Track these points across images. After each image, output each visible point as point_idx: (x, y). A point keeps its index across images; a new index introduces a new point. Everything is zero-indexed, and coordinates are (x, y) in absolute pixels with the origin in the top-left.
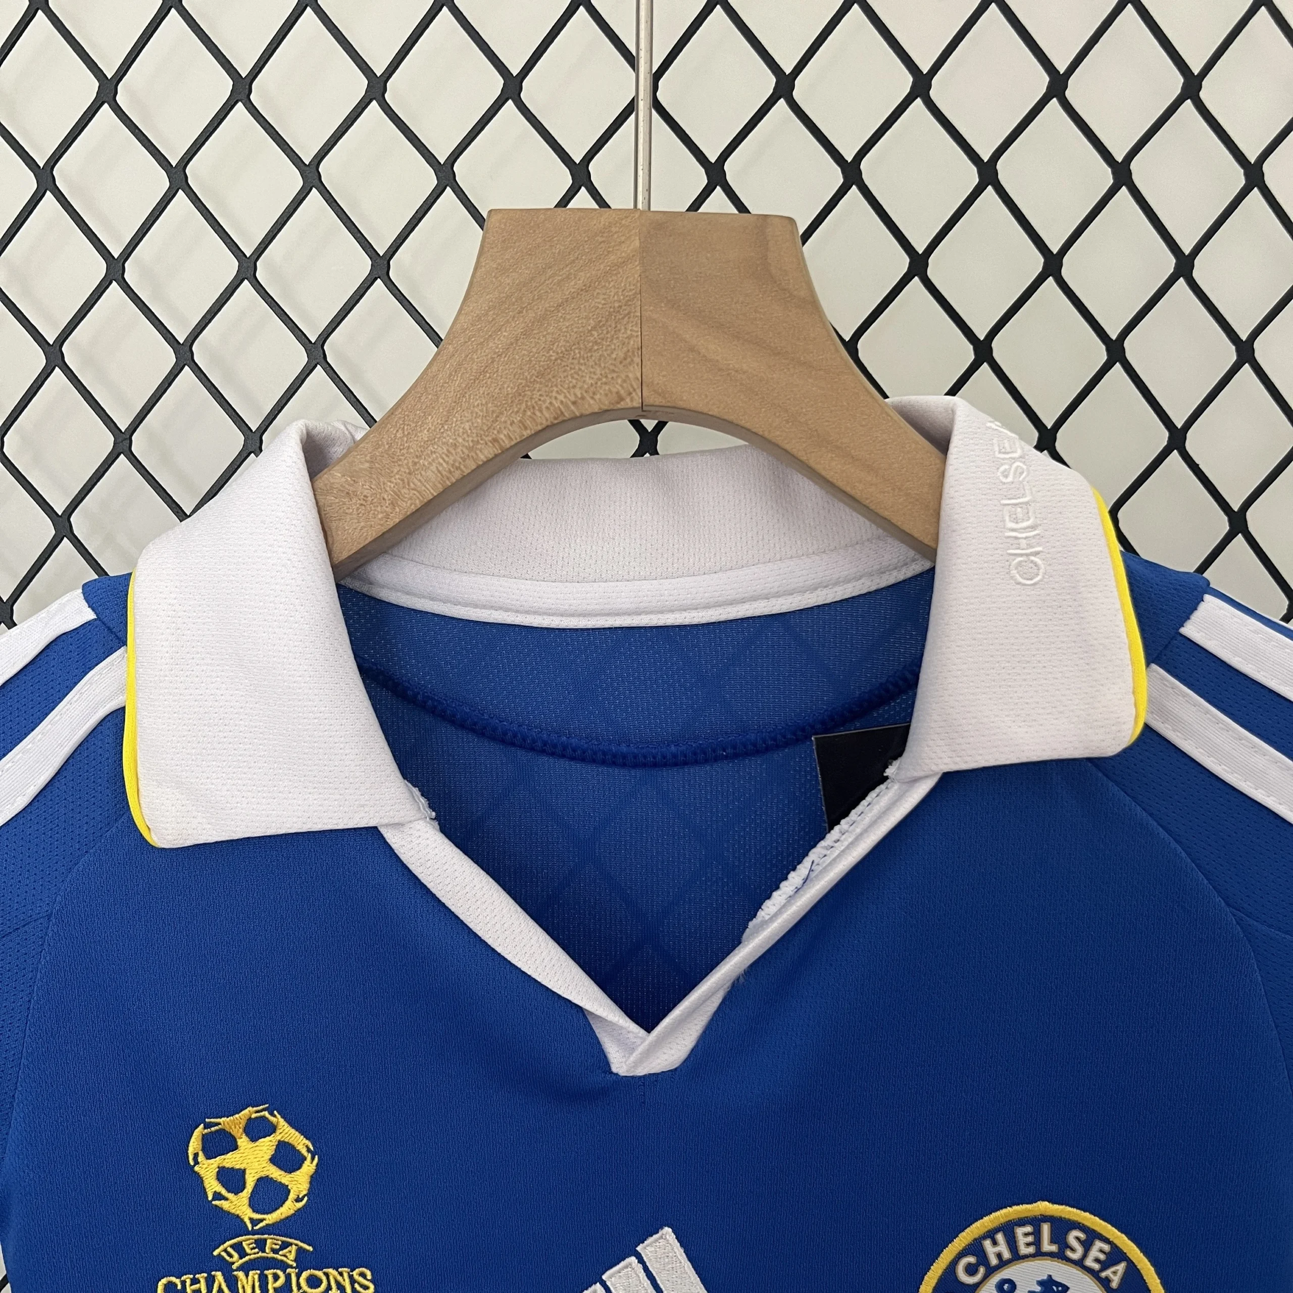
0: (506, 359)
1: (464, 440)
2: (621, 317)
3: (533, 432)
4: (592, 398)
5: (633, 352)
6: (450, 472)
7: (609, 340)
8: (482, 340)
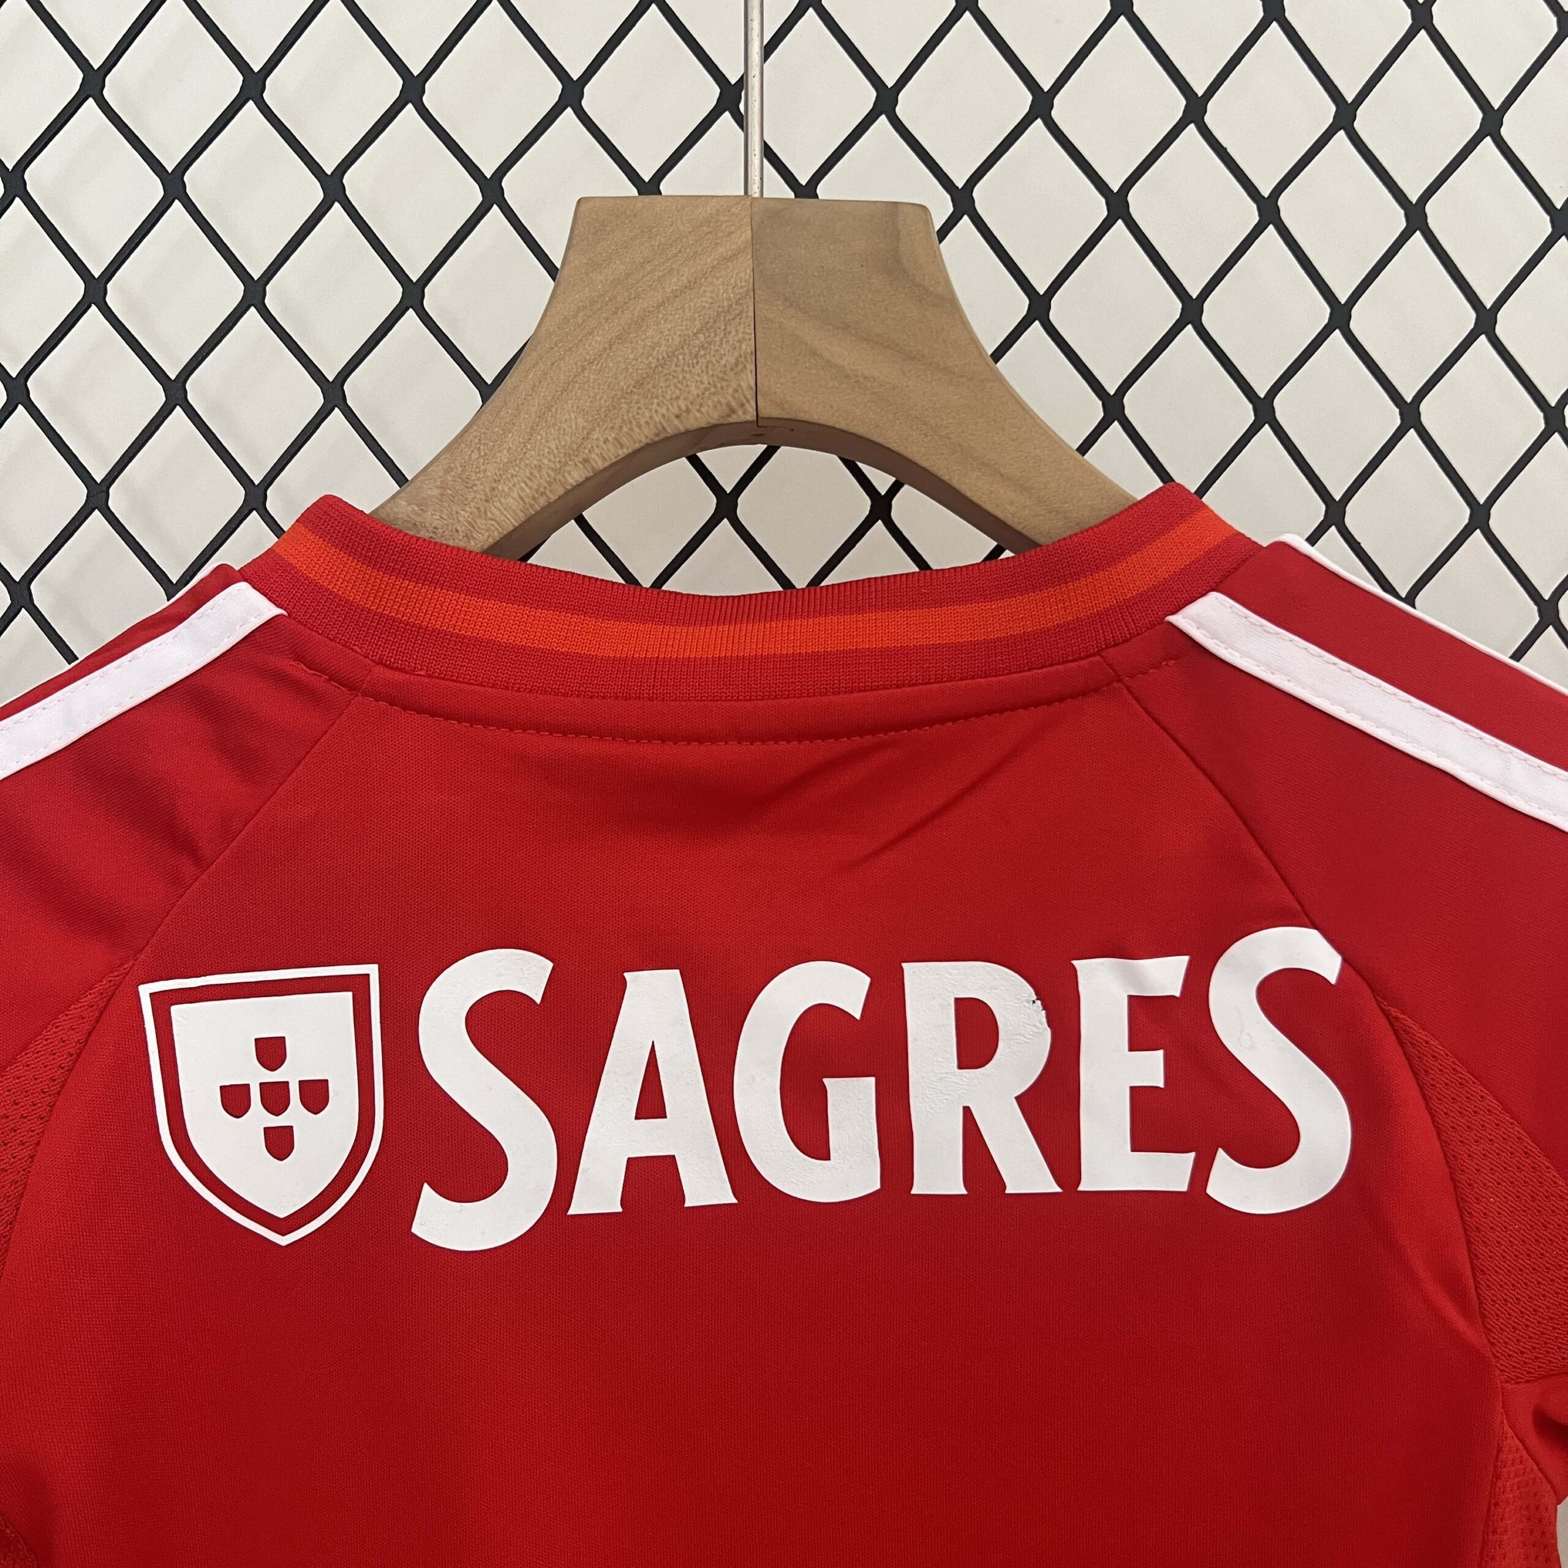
0: (599, 366)
2: (731, 317)
3: (630, 451)
7: (718, 344)
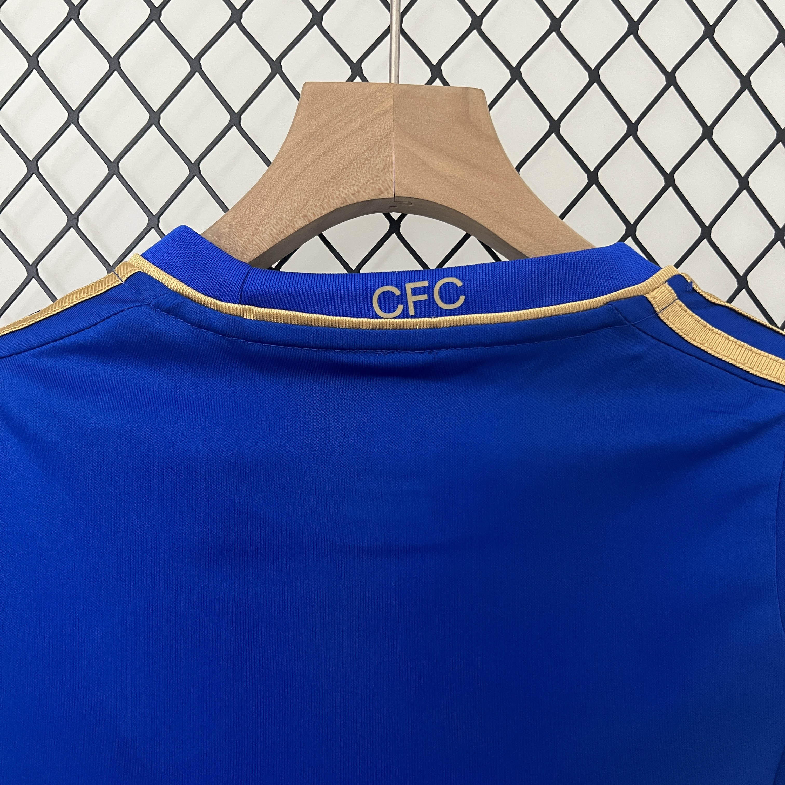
1: (286, 216)
2: (382, 144)
4: (364, 192)
5: (389, 165)
6: (278, 235)
7: (375, 158)
8: (299, 157)
